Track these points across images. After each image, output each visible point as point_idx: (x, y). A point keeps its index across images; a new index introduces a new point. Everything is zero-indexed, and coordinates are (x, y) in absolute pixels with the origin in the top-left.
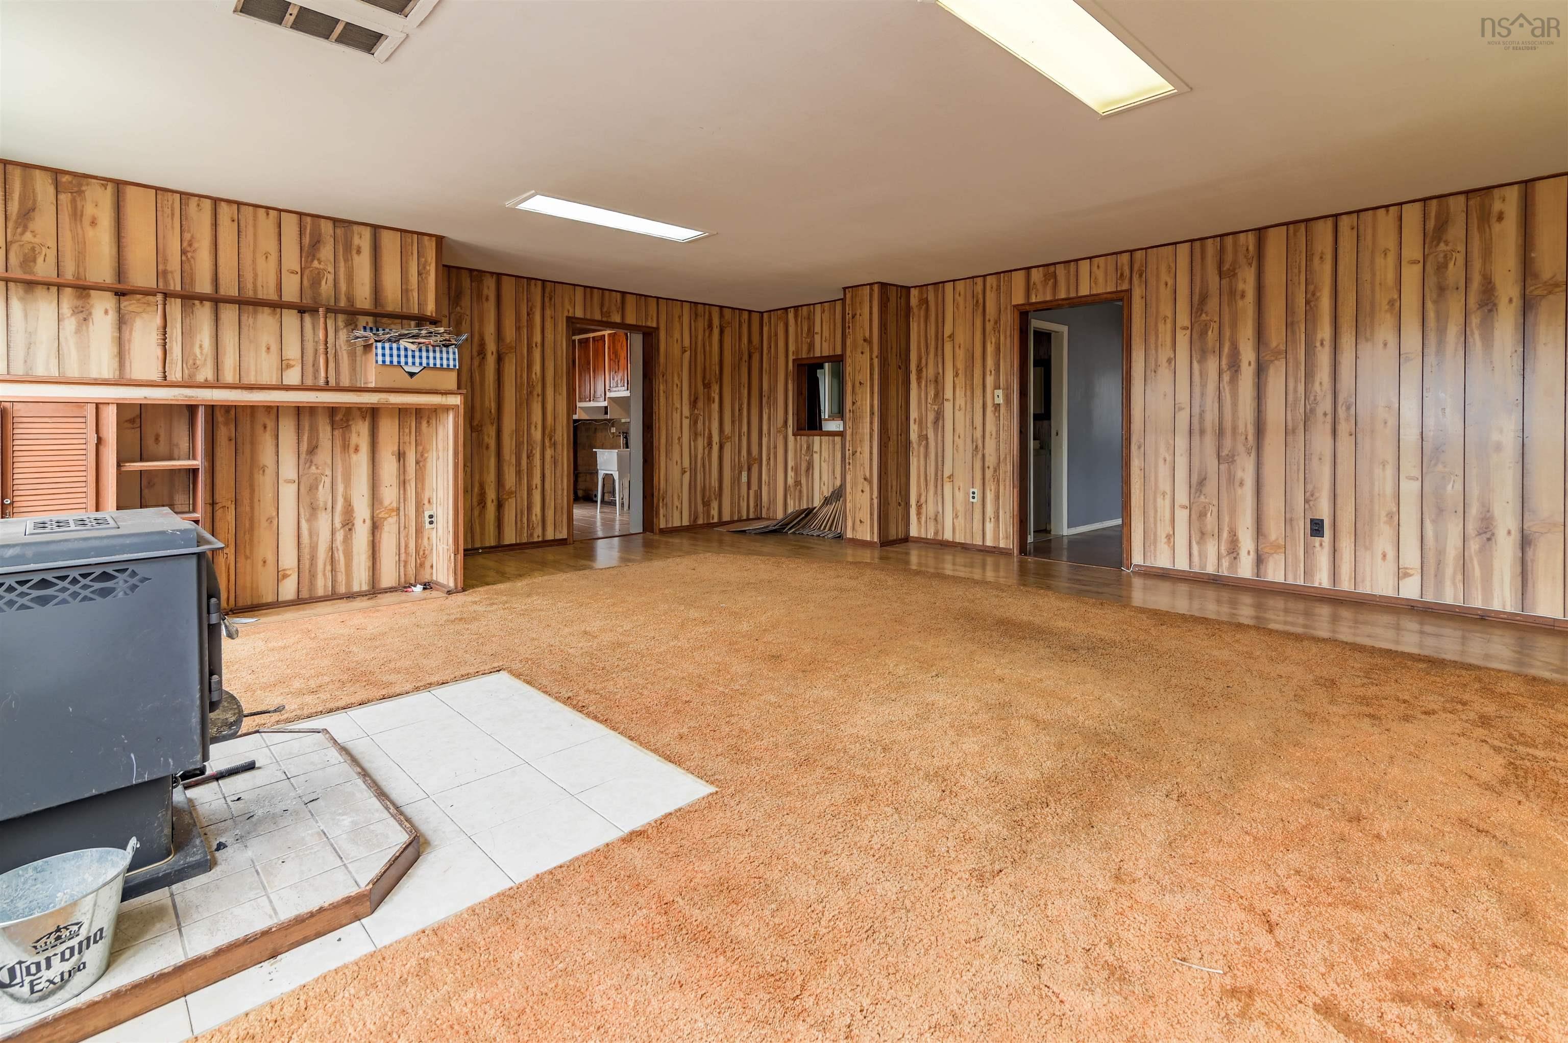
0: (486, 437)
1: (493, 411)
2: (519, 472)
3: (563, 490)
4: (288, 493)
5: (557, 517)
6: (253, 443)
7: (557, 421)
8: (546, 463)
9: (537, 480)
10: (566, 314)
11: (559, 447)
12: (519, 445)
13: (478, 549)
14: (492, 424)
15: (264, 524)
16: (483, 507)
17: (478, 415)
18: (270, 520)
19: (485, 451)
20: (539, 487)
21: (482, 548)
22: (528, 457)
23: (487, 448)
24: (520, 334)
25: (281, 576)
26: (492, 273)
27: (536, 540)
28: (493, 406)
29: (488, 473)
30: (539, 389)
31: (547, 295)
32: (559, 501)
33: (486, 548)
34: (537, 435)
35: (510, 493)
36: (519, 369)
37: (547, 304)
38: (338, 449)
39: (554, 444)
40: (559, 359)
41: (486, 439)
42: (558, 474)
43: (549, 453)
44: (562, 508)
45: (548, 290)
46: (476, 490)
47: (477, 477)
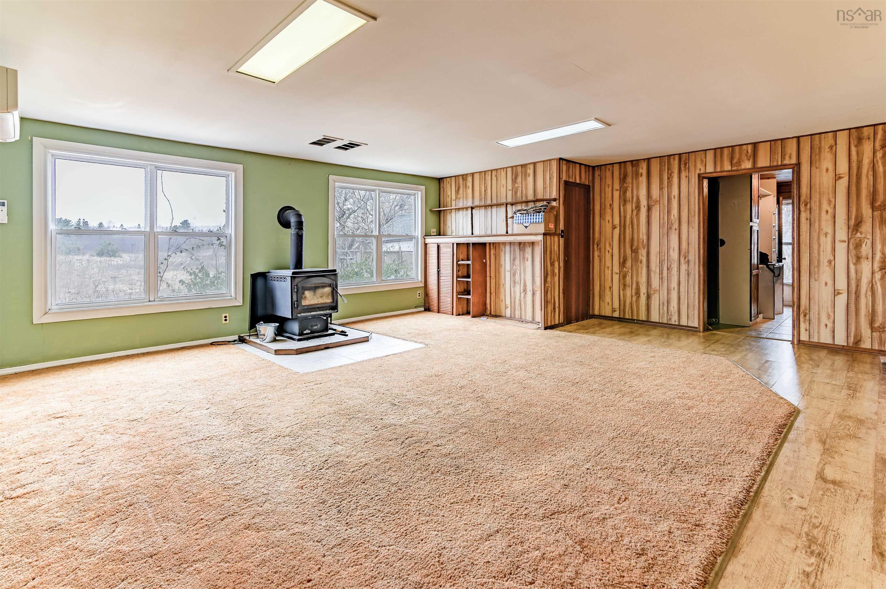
0: (640, 256)
1: (645, 241)
2: (661, 278)
3: (695, 293)
4: (508, 275)
5: (690, 311)
6: (499, 256)
7: (690, 245)
8: (681, 274)
9: (674, 284)
10: (698, 172)
11: (692, 264)
12: (661, 262)
13: (635, 320)
14: (644, 248)
15: (502, 286)
16: (639, 296)
17: (635, 244)
18: (503, 285)
19: (640, 264)
20: (676, 289)
21: (637, 320)
22: (668, 269)
23: (641, 262)
24: (663, 192)
25: (506, 308)
26: (644, 159)
27: (673, 323)
28: (645, 238)
29: (642, 277)
30: (676, 225)
31: (682, 162)
32: (691, 301)
33: (640, 320)
34: (674, 255)
35: (655, 291)
36: (662, 214)
37: (683, 169)
38: (522, 259)
39: (688, 261)
40: (693, 203)
41: (640, 257)
42: (691, 282)
43: (684, 267)
44: (694, 306)
45: (683, 159)
46: (634, 286)
47: (635, 279)
